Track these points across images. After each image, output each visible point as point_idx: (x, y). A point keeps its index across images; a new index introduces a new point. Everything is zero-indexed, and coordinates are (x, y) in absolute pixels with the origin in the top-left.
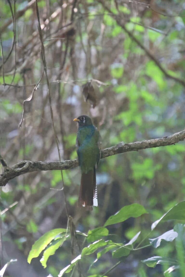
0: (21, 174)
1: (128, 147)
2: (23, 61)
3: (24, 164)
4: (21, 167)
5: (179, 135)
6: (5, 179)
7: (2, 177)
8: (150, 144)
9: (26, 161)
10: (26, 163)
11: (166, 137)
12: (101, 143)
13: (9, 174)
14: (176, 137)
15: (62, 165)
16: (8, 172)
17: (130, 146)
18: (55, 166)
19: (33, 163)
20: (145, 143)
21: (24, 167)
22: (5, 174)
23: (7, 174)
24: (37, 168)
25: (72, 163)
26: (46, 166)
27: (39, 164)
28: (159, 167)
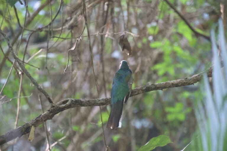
0: (65, 109)
1: (154, 87)
2: (71, 19)
3: (67, 101)
4: (64, 104)
5: (198, 77)
6: (52, 114)
7: (48, 112)
8: (173, 84)
9: (69, 99)
10: (69, 100)
11: (187, 78)
12: (131, 83)
13: (54, 110)
14: (195, 78)
15: (99, 102)
16: (54, 108)
17: (156, 86)
18: (93, 103)
19: (74, 100)
20: (168, 83)
21: (68, 103)
22: (51, 110)
23: (53, 109)
24: (78, 104)
25: (107, 100)
26: (86, 102)
27: (79, 101)
28: (189, 110)
